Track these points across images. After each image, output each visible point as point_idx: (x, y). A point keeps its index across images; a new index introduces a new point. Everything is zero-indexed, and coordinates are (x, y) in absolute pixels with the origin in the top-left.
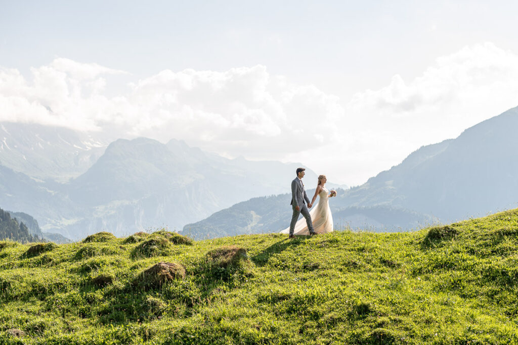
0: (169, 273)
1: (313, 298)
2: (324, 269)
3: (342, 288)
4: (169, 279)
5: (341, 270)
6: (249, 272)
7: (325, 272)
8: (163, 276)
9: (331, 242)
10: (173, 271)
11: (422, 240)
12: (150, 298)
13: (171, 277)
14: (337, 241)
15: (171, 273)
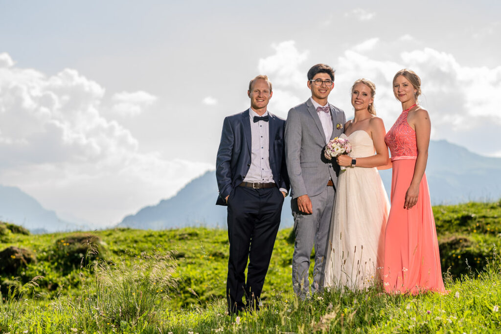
0: (22, 258)
1: (189, 279)
2: (189, 258)
3: (216, 272)
4: (24, 264)
5: (208, 259)
6: (109, 260)
7: (194, 261)
8: (18, 260)
9: (190, 235)
10: (26, 256)
11: (288, 236)
12: (7, 281)
13: (25, 262)
14: (196, 235)
15: (25, 258)
